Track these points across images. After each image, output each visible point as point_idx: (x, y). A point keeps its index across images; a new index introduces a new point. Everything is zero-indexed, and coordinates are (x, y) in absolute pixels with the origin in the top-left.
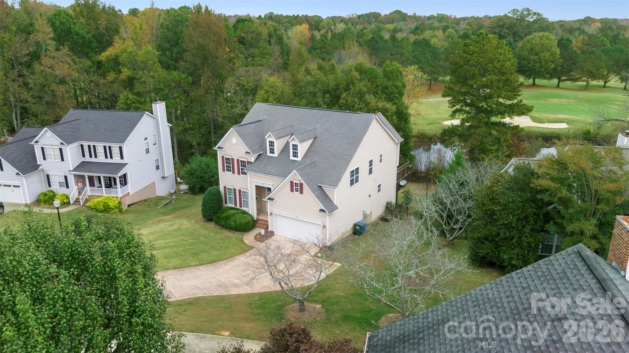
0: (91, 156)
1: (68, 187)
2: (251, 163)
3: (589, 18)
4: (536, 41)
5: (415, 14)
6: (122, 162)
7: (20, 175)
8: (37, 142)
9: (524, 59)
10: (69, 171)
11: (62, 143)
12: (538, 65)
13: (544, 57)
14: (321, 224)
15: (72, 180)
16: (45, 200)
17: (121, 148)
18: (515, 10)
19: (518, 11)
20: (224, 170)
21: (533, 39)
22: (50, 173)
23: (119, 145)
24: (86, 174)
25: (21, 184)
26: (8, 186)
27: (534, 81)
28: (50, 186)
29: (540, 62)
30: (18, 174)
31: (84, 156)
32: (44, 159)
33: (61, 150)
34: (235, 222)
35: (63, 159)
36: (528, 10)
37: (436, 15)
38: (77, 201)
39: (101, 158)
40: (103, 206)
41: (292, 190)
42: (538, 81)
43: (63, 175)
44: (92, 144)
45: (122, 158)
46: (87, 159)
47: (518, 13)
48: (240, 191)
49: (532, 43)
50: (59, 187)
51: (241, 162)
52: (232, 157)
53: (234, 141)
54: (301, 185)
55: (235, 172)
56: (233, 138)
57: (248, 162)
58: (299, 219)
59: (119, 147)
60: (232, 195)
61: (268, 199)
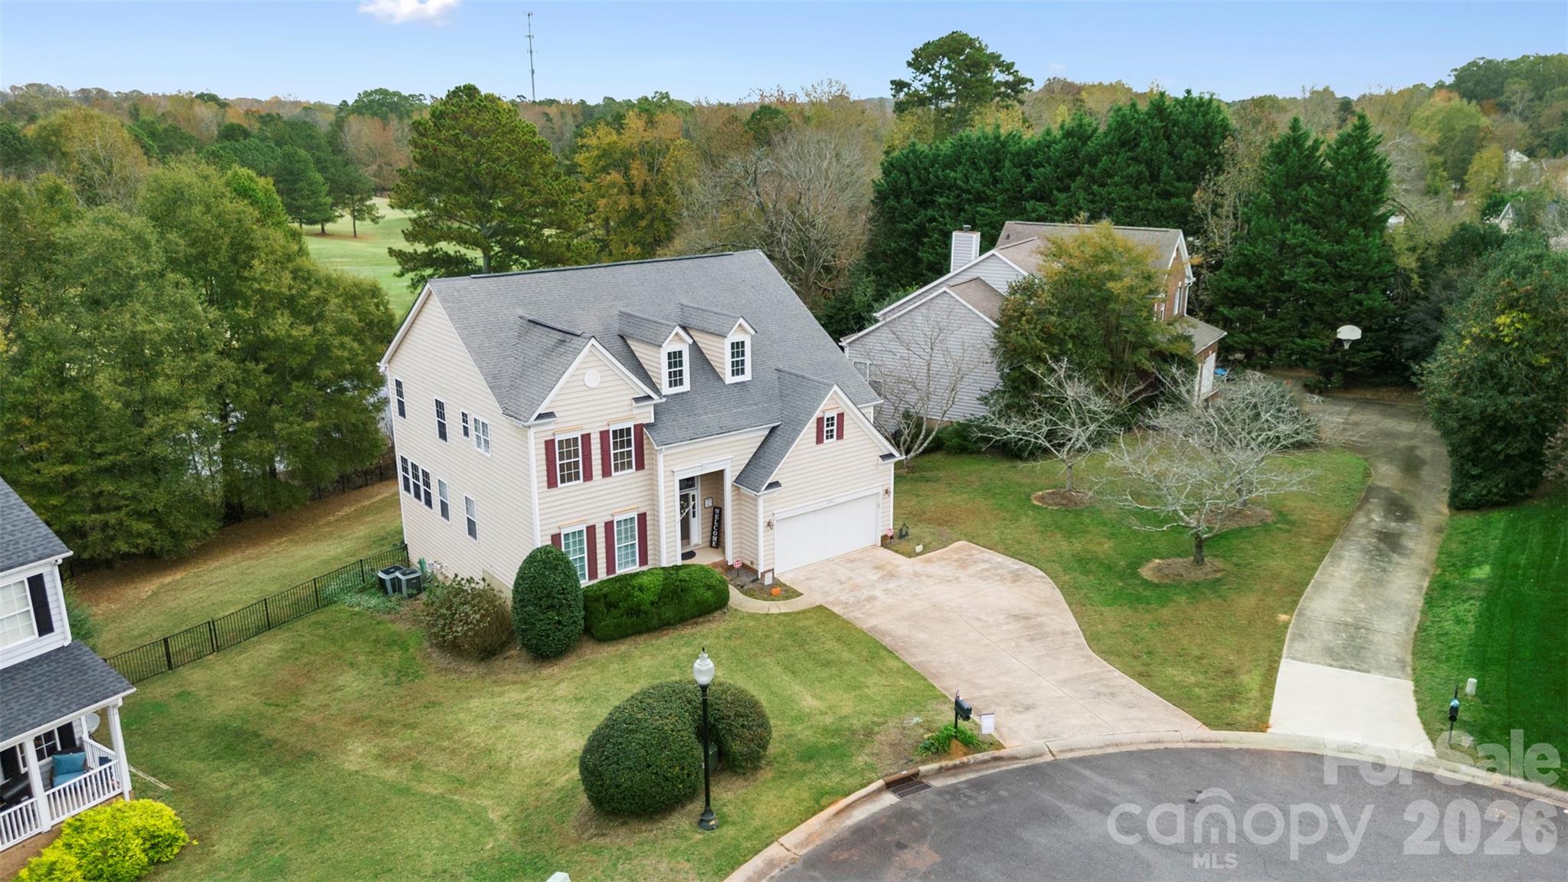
2: (648, 425)
14: (880, 490)
20: (551, 484)
41: (820, 440)
48: (609, 526)
51: (615, 437)
52: (584, 432)
53: (592, 378)
54: (841, 416)
55: (594, 473)
56: (589, 372)
57: (639, 428)
58: (836, 502)
59: (30, 580)
60: (581, 550)
61: (766, 489)
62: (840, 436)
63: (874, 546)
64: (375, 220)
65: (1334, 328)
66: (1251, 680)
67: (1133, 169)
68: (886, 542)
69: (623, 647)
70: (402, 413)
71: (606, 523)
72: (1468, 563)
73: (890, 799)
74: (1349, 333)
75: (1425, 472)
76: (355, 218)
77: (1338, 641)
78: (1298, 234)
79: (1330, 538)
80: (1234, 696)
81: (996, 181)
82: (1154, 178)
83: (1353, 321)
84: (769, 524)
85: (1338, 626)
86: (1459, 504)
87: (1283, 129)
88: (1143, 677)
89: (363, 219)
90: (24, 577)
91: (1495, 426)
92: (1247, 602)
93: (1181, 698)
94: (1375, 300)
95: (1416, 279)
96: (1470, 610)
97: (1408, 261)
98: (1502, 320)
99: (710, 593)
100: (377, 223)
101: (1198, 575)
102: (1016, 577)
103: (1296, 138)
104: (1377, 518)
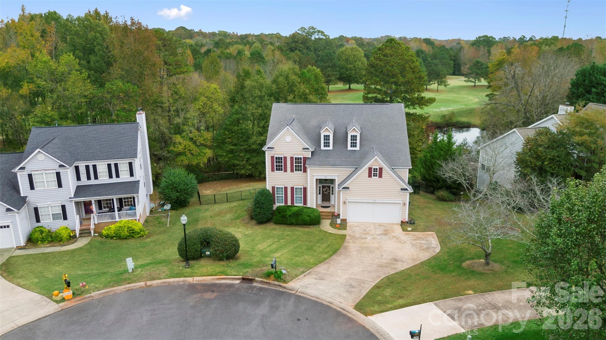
0: (89, 178)
1: (65, 218)
2: (309, 158)
3: (343, 36)
4: (349, 52)
5: (200, 30)
6: (132, 179)
7: (13, 211)
8: (22, 168)
9: (342, 68)
10: (70, 198)
11: (61, 166)
12: (354, 72)
13: (358, 65)
14: (401, 202)
15: (71, 210)
16: (43, 238)
17: (130, 164)
18: (302, 28)
19: (305, 29)
20: (273, 170)
21: (346, 51)
22: (39, 205)
23: (128, 161)
24: (93, 199)
25: (11, 222)
26: (5, 227)
27: (350, 86)
28: (38, 220)
29: (355, 70)
30: (8, 210)
31: (79, 178)
32: (32, 187)
33: (58, 175)
34: (309, 216)
35: (60, 185)
36: (313, 28)
37: (217, 32)
38: (85, 232)
39: (104, 178)
40: (127, 231)
41: (370, 176)
42: (353, 86)
43: (60, 205)
44: (91, 164)
45: (132, 175)
46: (84, 181)
47: (306, 31)
48: (292, 189)
49: (346, 54)
50: (52, 220)
51: (296, 159)
52: (285, 156)
53: (288, 139)
54: (381, 169)
55: (288, 170)
56: (287, 137)
57: (305, 159)
58: (377, 201)
59: (129, 163)
60: (282, 194)
61: (342, 189)
62: (380, 176)
63: (397, 224)
64: (445, 86)
66: (400, 302)
68: (402, 224)
71: (291, 187)
73: (239, 282)
76: (439, 84)
80: (383, 303)
84: (344, 203)
88: (377, 287)
89: (441, 85)
90: (128, 162)
92: (472, 283)
93: (368, 297)
99: (308, 218)
100: (446, 87)
101: (480, 269)
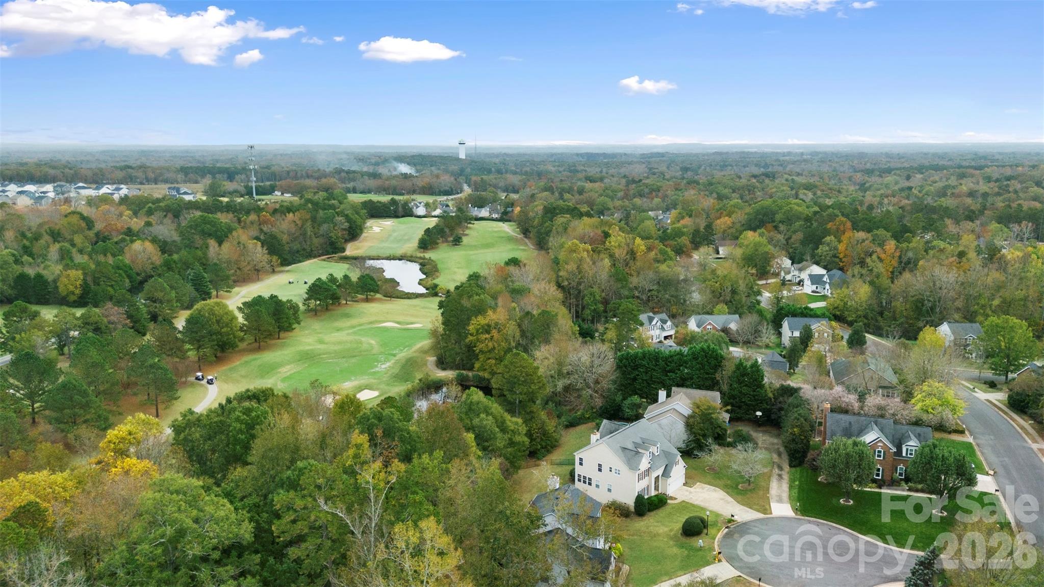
51: (646, 471)
55: (643, 479)
57: (649, 469)
58: (677, 478)
61: (669, 478)
62: (678, 464)
65: (755, 412)
66: (767, 507)
67: (698, 366)
68: (684, 485)
69: (655, 512)
70: (581, 464)
72: (795, 481)
73: (727, 530)
74: (759, 413)
75: (783, 456)
77: (778, 499)
78: (745, 390)
79: (770, 477)
80: (766, 509)
81: (657, 365)
82: (703, 368)
83: (760, 411)
84: (669, 484)
85: (777, 496)
86: (791, 466)
87: (738, 361)
88: (750, 508)
91: (796, 451)
92: (761, 493)
93: (758, 511)
94: (765, 406)
95: (773, 400)
96: (796, 491)
97: (771, 395)
98: (795, 430)
99: (664, 500)
101: (750, 488)
102: (715, 491)
103: (741, 364)
104: (777, 470)
